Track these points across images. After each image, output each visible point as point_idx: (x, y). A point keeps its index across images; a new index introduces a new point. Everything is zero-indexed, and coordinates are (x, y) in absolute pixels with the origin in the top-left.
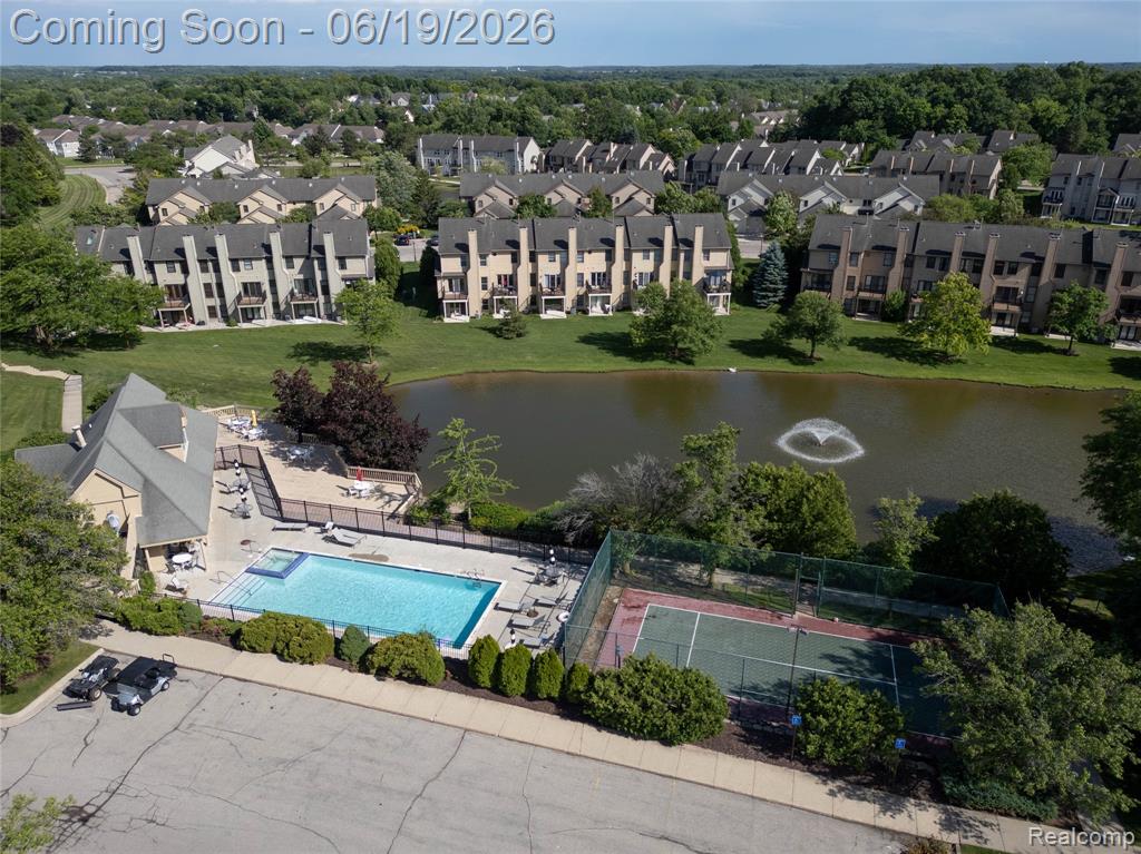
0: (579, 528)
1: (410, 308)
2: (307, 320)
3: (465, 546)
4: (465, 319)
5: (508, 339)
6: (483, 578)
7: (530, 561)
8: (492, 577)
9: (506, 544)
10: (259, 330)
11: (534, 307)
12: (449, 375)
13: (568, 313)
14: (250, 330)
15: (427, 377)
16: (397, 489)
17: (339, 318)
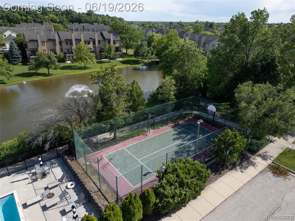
7: (18, 174)
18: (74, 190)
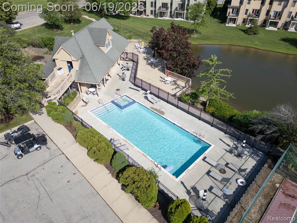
0: (267, 135)
1: (215, 19)
2: (179, 19)
3: (200, 118)
4: (235, 25)
5: (250, 34)
6: (203, 139)
7: (230, 138)
8: (207, 140)
9: (220, 124)
10: (163, 20)
11: (264, 25)
12: (221, 44)
13: (278, 29)
14: (160, 20)
15: (212, 43)
16: (182, 83)
17: (189, 19)
18: (237, 187)
